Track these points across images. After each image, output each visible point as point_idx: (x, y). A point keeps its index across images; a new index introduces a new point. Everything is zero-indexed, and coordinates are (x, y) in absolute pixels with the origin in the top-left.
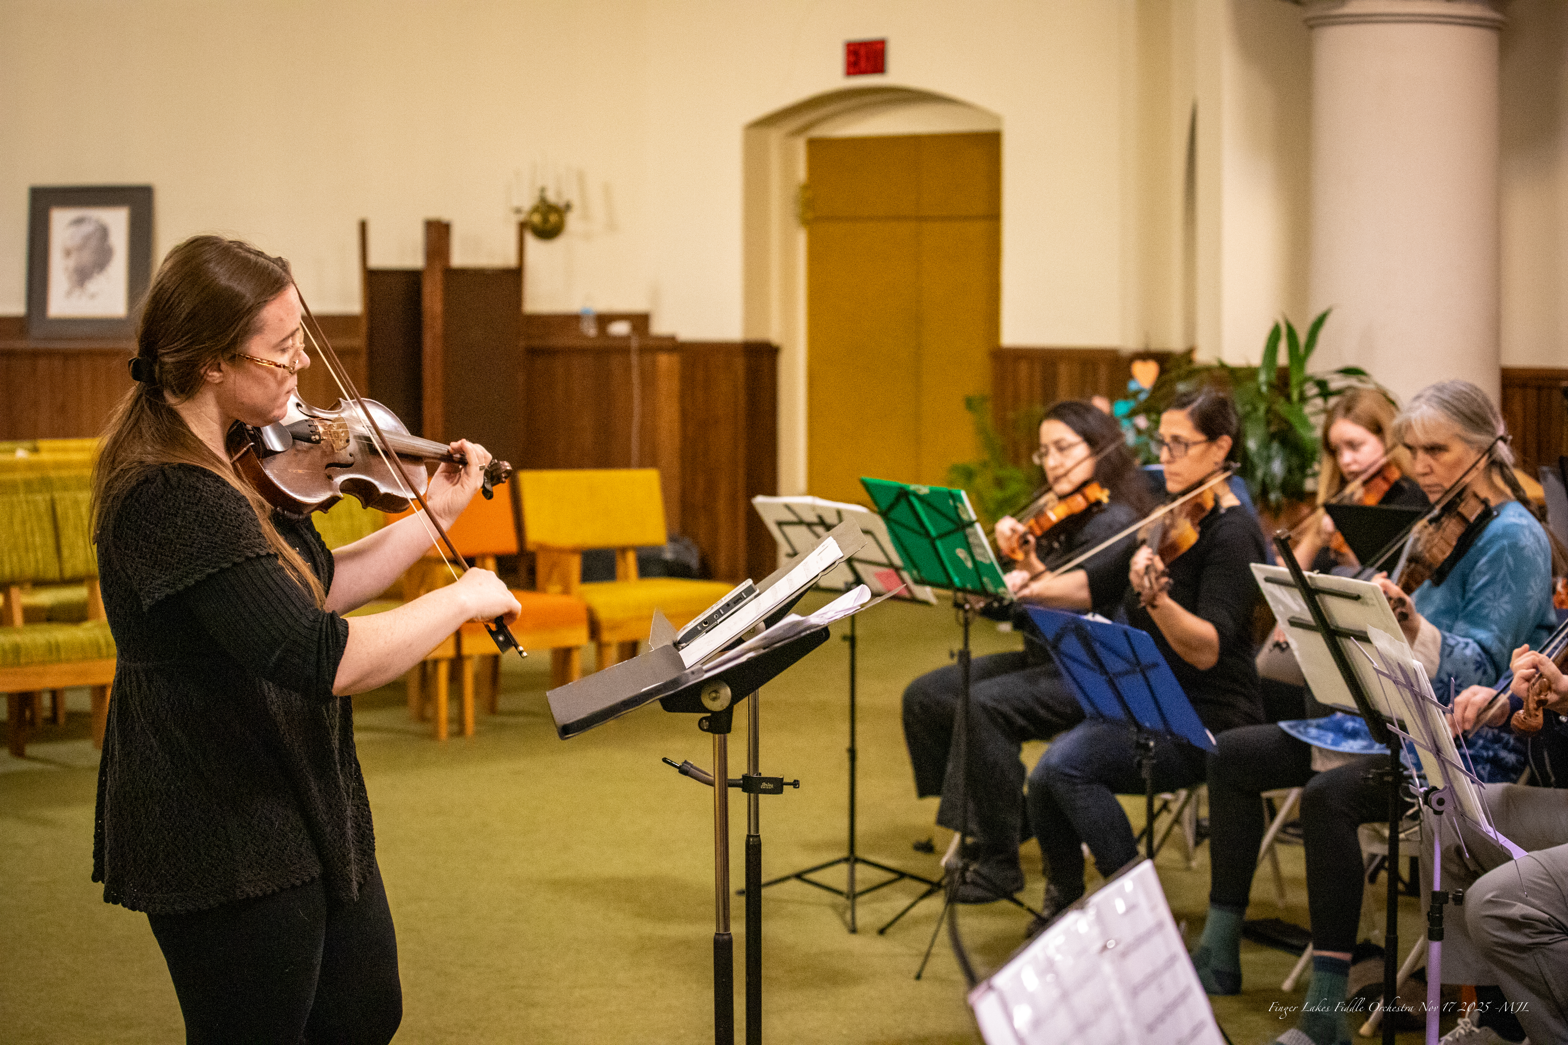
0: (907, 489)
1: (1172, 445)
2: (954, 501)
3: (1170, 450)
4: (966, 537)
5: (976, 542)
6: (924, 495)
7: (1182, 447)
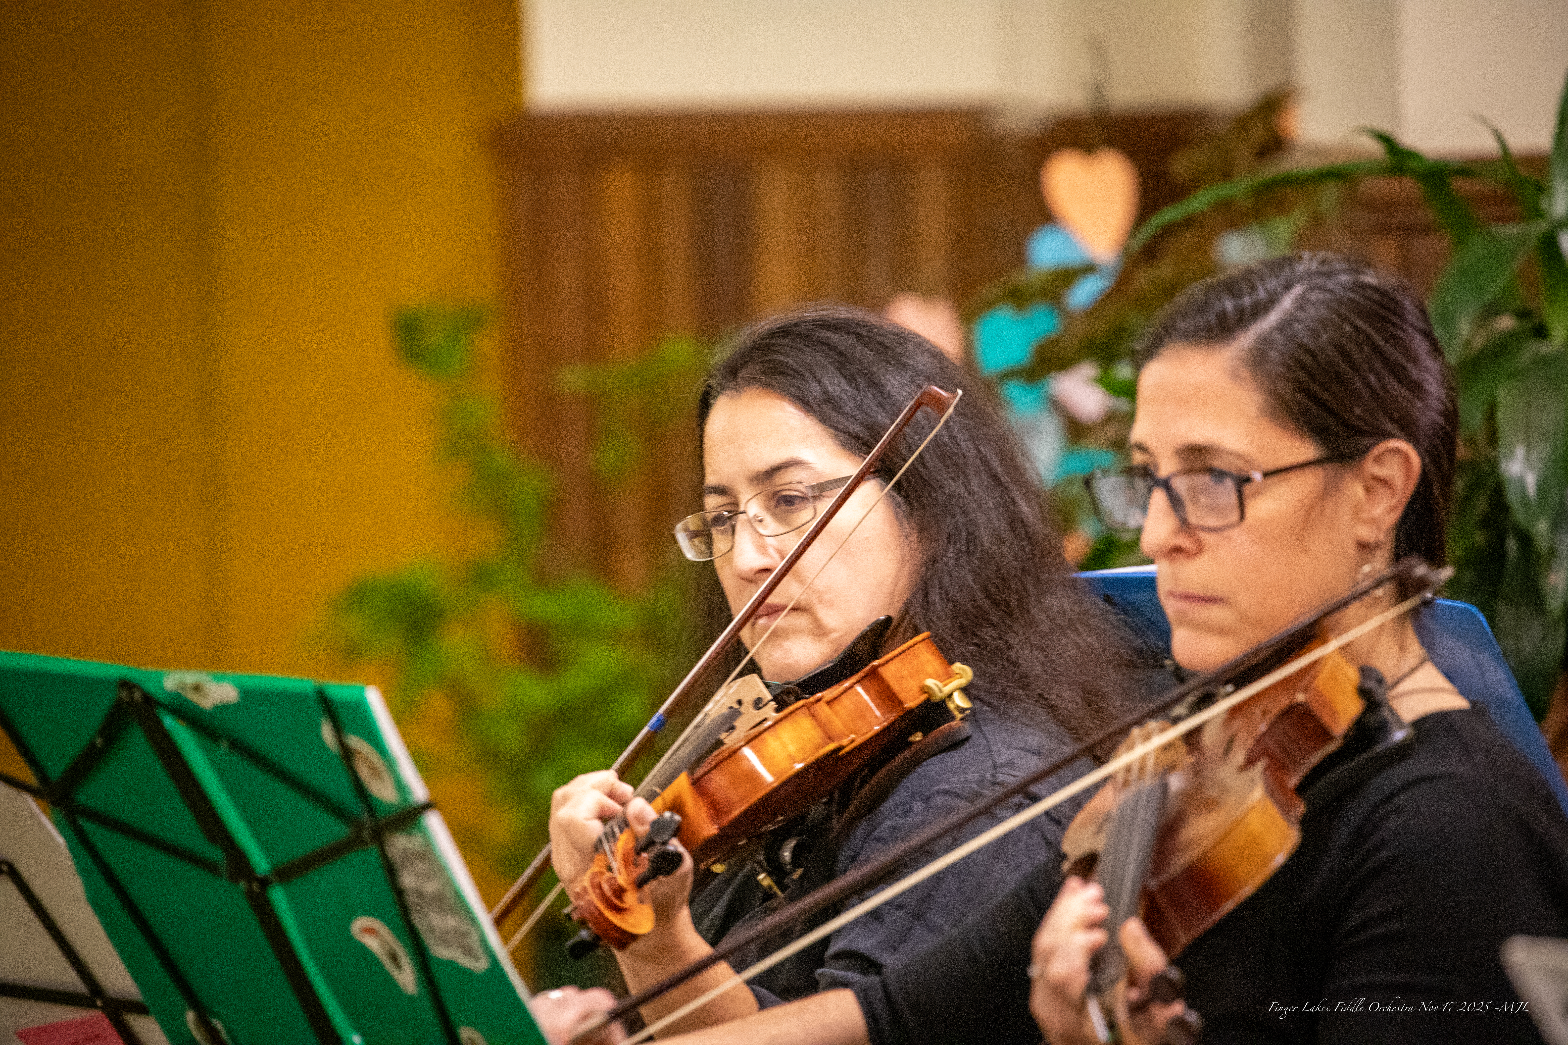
0: (150, 687)
1: (1180, 485)
2: (338, 730)
3: (1175, 502)
4: (391, 871)
5: (430, 887)
6: (221, 708)
7: (1227, 492)
